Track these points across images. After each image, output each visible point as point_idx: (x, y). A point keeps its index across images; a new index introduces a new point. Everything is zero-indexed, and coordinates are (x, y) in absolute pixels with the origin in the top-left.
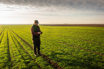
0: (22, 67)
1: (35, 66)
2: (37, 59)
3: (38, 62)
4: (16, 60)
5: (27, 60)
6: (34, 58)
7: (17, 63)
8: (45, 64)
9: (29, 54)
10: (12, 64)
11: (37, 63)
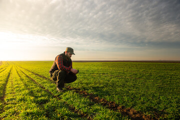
0: (28, 111)
1: (61, 107)
2: (65, 95)
3: (68, 99)
4: (15, 99)
5: (43, 98)
6: (56, 95)
7: (16, 104)
8: (85, 103)
9: (46, 88)
10: (3, 107)
11: (64, 102)
